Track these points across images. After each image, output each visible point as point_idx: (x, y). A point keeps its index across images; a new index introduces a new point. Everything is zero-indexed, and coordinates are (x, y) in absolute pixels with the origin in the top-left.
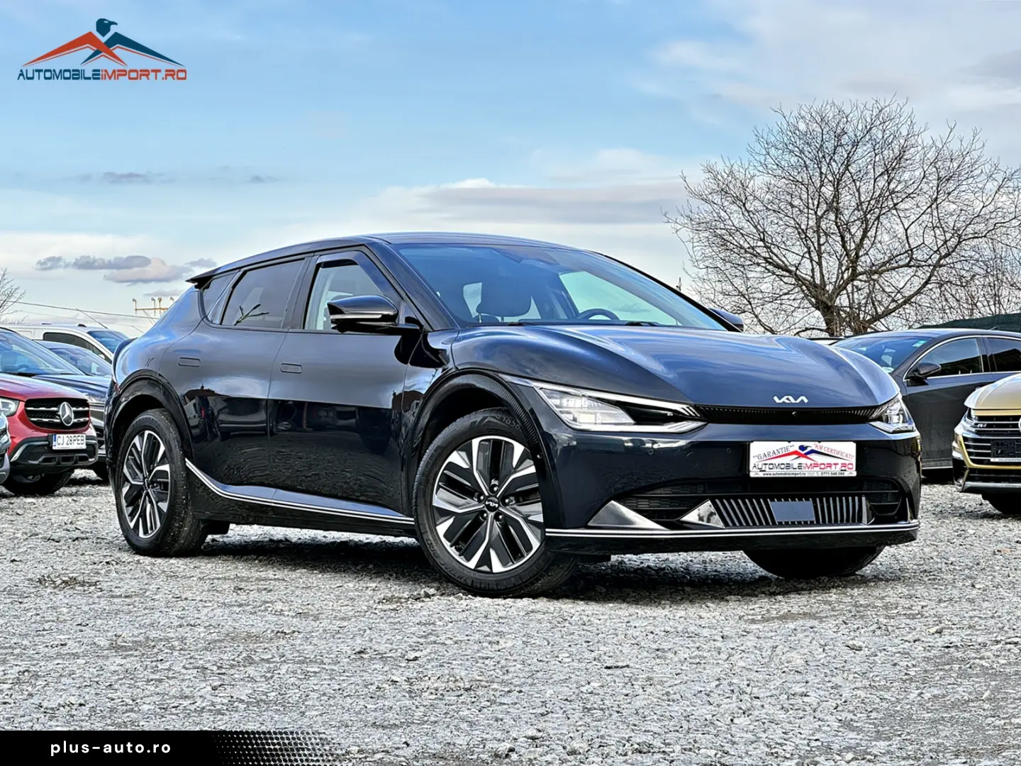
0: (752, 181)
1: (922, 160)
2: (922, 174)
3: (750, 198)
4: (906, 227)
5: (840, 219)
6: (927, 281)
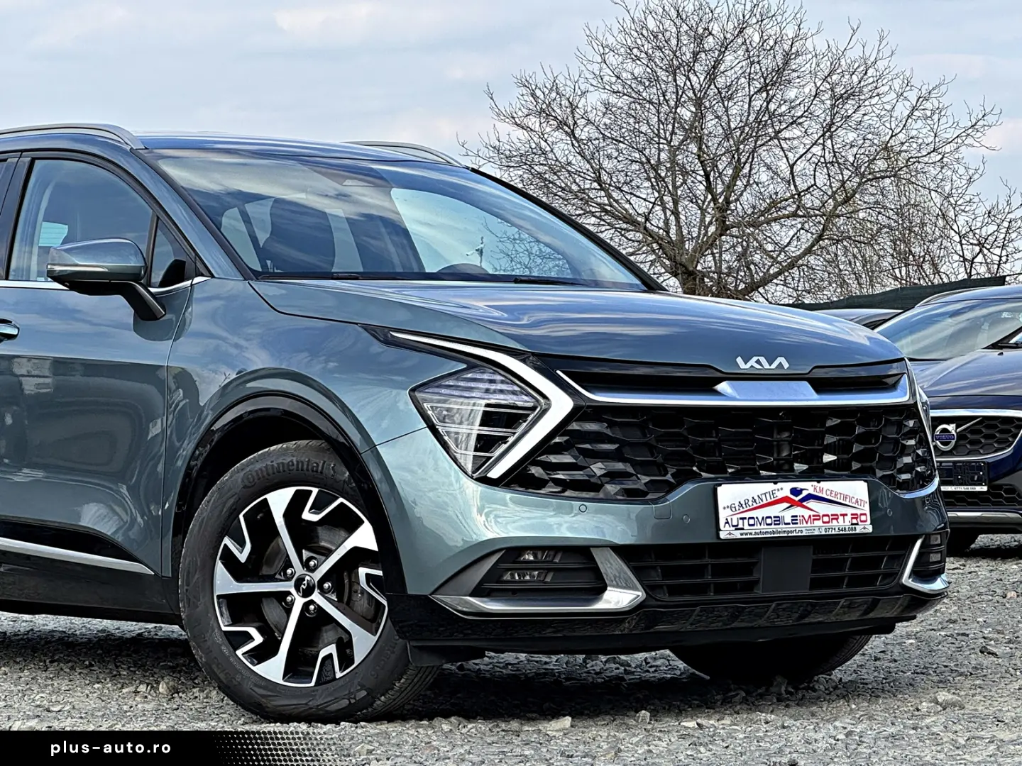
0: (583, 100)
1: (813, 74)
2: (814, 90)
3: (582, 122)
4: (791, 163)
5: (704, 153)
6: (820, 238)
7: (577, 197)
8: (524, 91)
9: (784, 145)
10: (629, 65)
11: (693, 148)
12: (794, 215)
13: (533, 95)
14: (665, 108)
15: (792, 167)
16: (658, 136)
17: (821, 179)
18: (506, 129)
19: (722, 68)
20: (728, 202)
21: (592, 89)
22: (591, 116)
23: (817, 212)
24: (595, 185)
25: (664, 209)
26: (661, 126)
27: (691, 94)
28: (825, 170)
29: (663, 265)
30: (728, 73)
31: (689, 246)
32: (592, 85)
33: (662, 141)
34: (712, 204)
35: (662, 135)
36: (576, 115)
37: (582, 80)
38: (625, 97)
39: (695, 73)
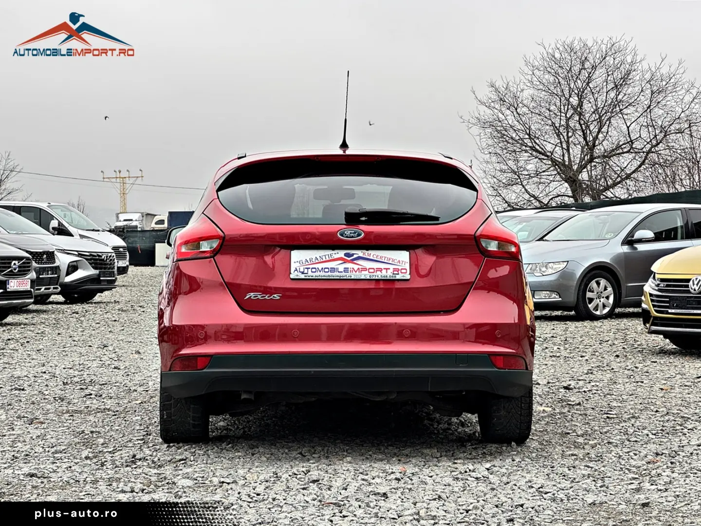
1: (641, 80)
2: (641, 89)
3: (520, 105)
4: (628, 125)
5: (582, 120)
6: (643, 163)
7: (518, 143)
8: (491, 89)
9: (626, 117)
10: (547, 77)
11: (577, 118)
12: (628, 152)
13: (497, 90)
14: (563, 99)
15: (628, 127)
16: (561, 112)
17: (644, 134)
18: (483, 108)
19: (594, 77)
20: (594, 146)
21: (526, 88)
22: (525, 102)
23: (640, 151)
24: (527, 137)
25: (563, 148)
26: (562, 107)
27: (576, 91)
28: (647, 129)
29: (561, 177)
30: (597, 80)
31: (575, 167)
32: (527, 86)
33: (563, 114)
34: (586, 147)
35: (563, 111)
36: (518, 103)
37: (522, 84)
38: (543, 93)
39: (580, 80)
